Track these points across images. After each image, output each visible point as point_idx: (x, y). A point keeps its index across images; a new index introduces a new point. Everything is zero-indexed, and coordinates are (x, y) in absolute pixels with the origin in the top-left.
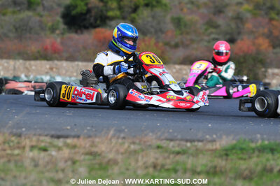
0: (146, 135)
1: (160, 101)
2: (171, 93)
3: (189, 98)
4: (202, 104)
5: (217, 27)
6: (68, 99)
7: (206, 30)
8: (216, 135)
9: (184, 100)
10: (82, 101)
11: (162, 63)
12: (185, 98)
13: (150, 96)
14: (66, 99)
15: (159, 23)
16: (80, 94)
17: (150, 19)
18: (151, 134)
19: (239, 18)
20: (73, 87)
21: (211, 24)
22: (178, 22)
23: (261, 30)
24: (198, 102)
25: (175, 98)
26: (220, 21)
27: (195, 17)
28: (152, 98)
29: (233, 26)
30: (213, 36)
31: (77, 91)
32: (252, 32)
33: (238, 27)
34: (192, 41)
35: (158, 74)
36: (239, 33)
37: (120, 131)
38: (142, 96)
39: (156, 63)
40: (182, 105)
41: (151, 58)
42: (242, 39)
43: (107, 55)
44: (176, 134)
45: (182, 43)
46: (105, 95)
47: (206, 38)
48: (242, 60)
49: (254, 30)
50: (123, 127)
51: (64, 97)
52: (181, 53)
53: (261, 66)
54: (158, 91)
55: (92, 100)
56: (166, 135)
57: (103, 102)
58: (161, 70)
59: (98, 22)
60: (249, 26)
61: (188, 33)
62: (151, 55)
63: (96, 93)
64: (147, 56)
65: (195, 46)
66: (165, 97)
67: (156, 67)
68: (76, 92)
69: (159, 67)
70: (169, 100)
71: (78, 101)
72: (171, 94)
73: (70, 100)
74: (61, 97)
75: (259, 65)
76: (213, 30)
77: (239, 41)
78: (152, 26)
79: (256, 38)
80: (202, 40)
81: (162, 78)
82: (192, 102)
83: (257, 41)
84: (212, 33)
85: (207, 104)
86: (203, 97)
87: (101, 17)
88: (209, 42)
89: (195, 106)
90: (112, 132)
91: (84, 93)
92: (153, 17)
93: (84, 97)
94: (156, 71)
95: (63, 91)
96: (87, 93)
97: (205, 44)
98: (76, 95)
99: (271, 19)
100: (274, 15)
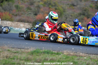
0: (4, 46)
5: (31, 9)
7: (27, 10)
15: (10, 7)
18: (6, 46)
19: (38, 7)
21: (29, 8)
22: (17, 7)
26: (32, 7)
29: (36, 9)
30: (29, 13)
32: (43, 12)
34: (22, 14)
36: (38, 12)
42: (39, 14)
44: (15, 46)
45: (19, 14)
47: (27, 13)
49: (44, 11)
52: (18, 18)
56: (11, 46)
60: (42, 10)
61: (21, 11)
65: (23, 16)
76: (29, 10)
77: (38, 15)
78: (8, 8)
79: (44, 14)
80: (25, 14)
84: (29, 11)
88: (28, 14)
97: (26, 15)
99: (50, 8)
100: (50, 6)
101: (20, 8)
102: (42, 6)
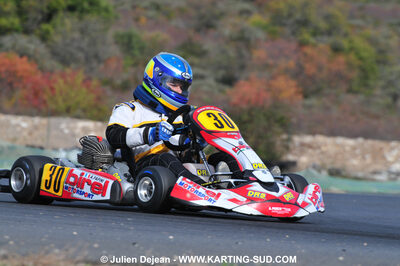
1: (234, 200)
2: (256, 187)
3: (289, 197)
4: (312, 209)
6: (57, 191)
9: (280, 201)
10: (82, 197)
11: (237, 129)
12: (282, 197)
13: (216, 192)
14: (51, 190)
16: (80, 183)
17: (77, 35)
20: (67, 169)
23: (283, 63)
24: (305, 204)
25: (263, 196)
27: (161, 35)
28: (219, 194)
31: (75, 176)
33: (241, 56)
35: (229, 149)
38: (202, 190)
39: (226, 129)
40: (277, 210)
41: (216, 119)
43: (133, 108)
46: (127, 186)
48: (245, 117)
51: (48, 188)
53: (280, 130)
54: (232, 181)
55: (104, 195)
57: (124, 199)
58: (235, 142)
62: (216, 113)
63: (111, 182)
64: (208, 115)
66: (244, 194)
67: (226, 135)
68: (72, 180)
69: (232, 137)
70: (251, 200)
71: (76, 195)
72: (256, 189)
73: (60, 194)
74: (43, 187)
75: (277, 128)
81: (237, 156)
82: (295, 205)
85: (322, 209)
86: (314, 196)
89: (301, 213)
91: (89, 182)
92: (83, 31)
93: (87, 189)
94: (226, 144)
95: (46, 176)
96: (93, 181)
98: (73, 184)
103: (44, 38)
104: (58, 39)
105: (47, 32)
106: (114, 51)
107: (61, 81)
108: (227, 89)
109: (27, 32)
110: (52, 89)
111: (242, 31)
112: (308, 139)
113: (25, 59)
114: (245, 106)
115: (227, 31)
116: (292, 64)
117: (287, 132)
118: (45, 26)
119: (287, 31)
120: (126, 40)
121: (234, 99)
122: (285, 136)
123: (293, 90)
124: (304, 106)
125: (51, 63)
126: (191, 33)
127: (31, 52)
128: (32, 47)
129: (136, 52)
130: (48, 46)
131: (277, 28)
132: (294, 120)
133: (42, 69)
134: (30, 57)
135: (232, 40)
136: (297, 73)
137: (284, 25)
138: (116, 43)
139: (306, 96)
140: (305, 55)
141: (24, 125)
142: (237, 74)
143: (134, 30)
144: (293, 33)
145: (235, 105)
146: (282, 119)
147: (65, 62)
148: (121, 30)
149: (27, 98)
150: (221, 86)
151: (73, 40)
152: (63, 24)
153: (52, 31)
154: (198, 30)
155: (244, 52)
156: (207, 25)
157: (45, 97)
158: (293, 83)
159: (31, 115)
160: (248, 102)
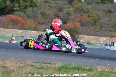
0: (27, 60)
5: (59, 17)
7: (55, 18)
8: (56, 61)
15: (35, 14)
17: (32, 12)
18: (29, 60)
19: (68, 14)
21: (57, 15)
22: (43, 14)
23: (77, 19)
26: (61, 14)
27: (50, 12)
29: (66, 17)
33: (68, 17)
34: (49, 22)
36: (68, 20)
37: (17, 58)
42: (69, 22)
44: (39, 60)
45: (45, 23)
49: (74, 19)
50: (18, 57)
53: (77, 34)
59: (10, 12)
60: (72, 17)
61: (47, 19)
65: (50, 24)
75: (76, 33)
77: (68, 23)
79: (75, 22)
83: (75, 23)
87: (11, 10)
90: (13, 58)
99: (81, 15)
100: (82, 13)
101: (46, 15)
102: (72, 13)
103: (24, 12)
104: (27, 13)
105: (25, 11)
106: (40, 15)
107: (28, 22)
108: (65, 24)
109: (21, 11)
110: (26, 24)
111: (68, 12)
112: (83, 36)
113: (20, 17)
114: (69, 29)
115: (65, 12)
116: (79, 19)
117: (78, 34)
118: (25, 10)
119: (78, 12)
120: (43, 13)
121: (66, 27)
122: (77, 35)
123: (79, 25)
124: (82, 29)
125: (26, 18)
126: (57, 12)
127: (22, 16)
128: (22, 14)
129: (45, 16)
130: (25, 14)
131: (76, 11)
132: (80, 32)
133: (24, 19)
134: (21, 17)
135: (66, 13)
136: (80, 21)
137: (78, 11)
138: (41, 14)
139: (82, 27)
140: (82, 17)
141: (20, 32)
142: (67, 21)
143: (45, 11)
144: (80, 12)
145: (66, 28)
146: (77, 31)
147: (29, 18)
148: (42, 11)
149: (21, 26)
150: (64, 24)
151: (31, 13)
152: (29, 9)
153: (26, 11)
154: (58, 11)
155: (69, 16)
156: (60, 10)
157: (25, 25)
158: (79, 24)
159: (21, 29)
160: (70, 27)
